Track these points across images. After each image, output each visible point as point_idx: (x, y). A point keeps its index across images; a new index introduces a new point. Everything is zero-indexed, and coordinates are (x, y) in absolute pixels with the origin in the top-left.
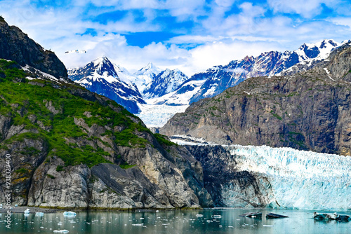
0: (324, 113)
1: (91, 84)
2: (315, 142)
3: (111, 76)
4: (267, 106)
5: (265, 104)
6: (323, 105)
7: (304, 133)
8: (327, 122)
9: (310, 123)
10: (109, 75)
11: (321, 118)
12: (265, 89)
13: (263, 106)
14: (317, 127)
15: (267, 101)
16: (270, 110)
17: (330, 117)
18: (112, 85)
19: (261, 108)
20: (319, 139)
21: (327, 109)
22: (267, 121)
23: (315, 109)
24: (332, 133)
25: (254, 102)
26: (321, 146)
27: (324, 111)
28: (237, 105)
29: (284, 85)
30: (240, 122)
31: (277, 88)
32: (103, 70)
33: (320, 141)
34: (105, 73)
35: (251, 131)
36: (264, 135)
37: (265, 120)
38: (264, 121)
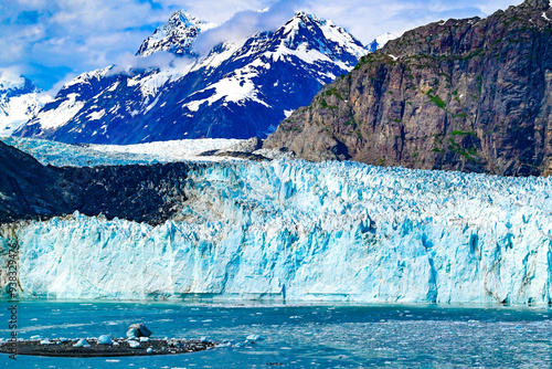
0: (516, 87)
1: (268, 66)
2: (498, 150)
3: (314, 51)
4: (422, 81)
5: (419, 77)
6: (514, 70)
7: (480, 133)
8: (522, 106)
9: (490, 110)
10: (309, 48)
11: (509, 97)
12: (425, 47)
13: (414, 81)
14: (502, 117)
15: (423, 72)
16: (428, 88)
17: (528, 94)
18: (313, 66)
19: (412, 85)
20: (505, 143)
21: (522, 80)
22: (418, 111)
23: (500, 81)
24: (531, 130)
25: (398, 75)
26: (508, 158)
27: (516, 83)
28: (366, 82)
29: (462, 36)
30: (370, 118)
31: (448, 42)
32: (298, 40)
33: (508, 147)
34: (303, 46)
35: (388, 132)
36: (411, 139)
37: (414, 111)
38: (413, 113)
